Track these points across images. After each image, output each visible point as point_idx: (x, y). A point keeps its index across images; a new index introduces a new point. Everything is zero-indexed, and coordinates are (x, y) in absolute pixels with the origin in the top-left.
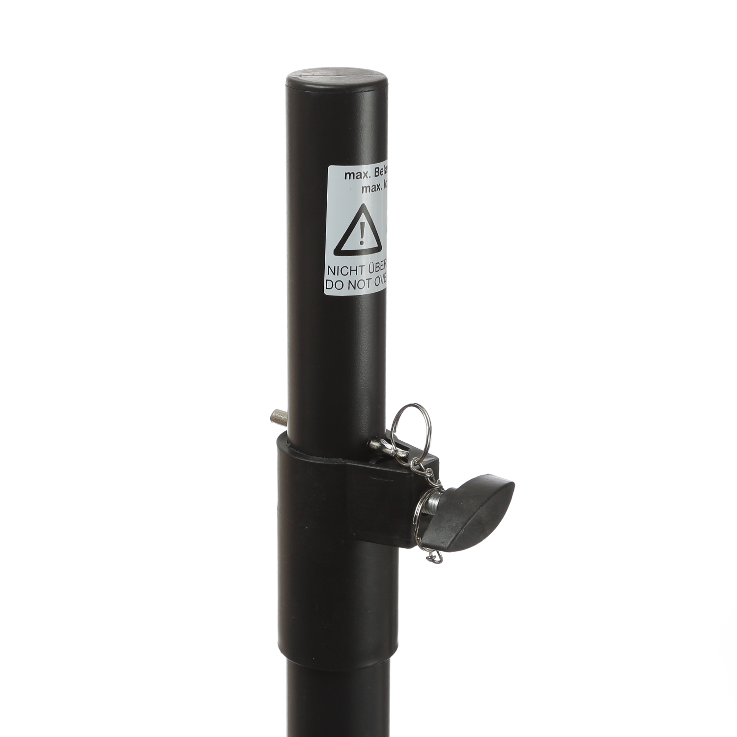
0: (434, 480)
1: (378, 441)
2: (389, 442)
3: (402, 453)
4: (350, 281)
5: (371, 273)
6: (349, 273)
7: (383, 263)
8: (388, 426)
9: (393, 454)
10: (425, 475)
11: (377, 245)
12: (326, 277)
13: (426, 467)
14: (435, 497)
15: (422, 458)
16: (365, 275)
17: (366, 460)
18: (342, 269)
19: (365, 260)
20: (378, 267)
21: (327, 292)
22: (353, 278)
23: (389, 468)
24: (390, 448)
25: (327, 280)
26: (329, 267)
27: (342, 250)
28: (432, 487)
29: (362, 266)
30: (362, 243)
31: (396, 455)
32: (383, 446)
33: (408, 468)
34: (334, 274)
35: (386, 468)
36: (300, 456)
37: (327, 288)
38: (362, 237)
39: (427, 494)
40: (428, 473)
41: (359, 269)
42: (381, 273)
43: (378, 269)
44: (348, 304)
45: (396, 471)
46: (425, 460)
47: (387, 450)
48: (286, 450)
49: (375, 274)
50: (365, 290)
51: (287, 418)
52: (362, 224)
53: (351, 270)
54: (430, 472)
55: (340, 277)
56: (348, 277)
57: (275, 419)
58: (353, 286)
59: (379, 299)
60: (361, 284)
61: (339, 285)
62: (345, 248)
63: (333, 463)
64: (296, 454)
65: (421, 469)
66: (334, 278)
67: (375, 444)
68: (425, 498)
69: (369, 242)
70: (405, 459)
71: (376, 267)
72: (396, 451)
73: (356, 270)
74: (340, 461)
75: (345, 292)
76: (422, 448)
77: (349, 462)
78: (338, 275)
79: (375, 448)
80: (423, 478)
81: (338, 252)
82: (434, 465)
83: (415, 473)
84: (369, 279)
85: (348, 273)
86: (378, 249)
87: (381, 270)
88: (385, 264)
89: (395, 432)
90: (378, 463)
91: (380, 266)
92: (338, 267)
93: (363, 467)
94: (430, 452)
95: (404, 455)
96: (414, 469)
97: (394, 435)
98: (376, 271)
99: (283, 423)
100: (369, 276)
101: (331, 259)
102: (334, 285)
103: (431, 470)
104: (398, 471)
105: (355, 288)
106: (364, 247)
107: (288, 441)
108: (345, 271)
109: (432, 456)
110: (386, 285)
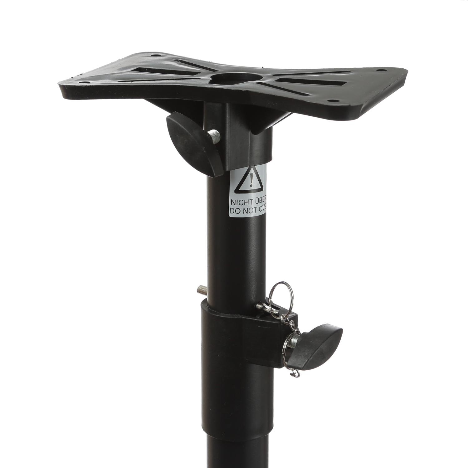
0: (295, 327)
1: (261, 304)
2: (268, 304)
3: (275, 312)
4: (244, 209)
5: (257, 204)
6: (244, 204)
7: (264, 198)
8: (267, 295)
9: (270, 312)
10: (289, 324)
11: (260, 187)
12: (230, 206)
13: (290, 319)
14: (295, 338)
15: (287, 315)
16: (253, 205)
17: (254, 316)
18: (239, 201)
19: (253, 196)
20: (261, 200)
21: (231, 215)
22: (246, 206)
23: (268, 320)
24: (268, 308)
25: (230, 208)
26: (232, 200)
27: (239, 190)
28: (294, 331)
29: (251, 200)
30: (251, 186)
31: (272, 313)
32: (264, 307)
33: (280, 320)
34: (235, 204)
35: (266, 320)
36: (214, 313)
37: (230, 213)
38: (251, 182)
39: (291, 336)
40: (291, 324)
41: (250, 201)
42: (263, 204)
43: (261, 201)
44: (243, 222)
45: (271, 322)
46: (289, 316)
47: (267, 309)
48: (206, 310)
49: (259, 205)
50: (253, 214)
51: (207, 290)
52: (252, 175)
53: (245, 202)
54: (292, 323)
55: (239, 206)
56: (243, 206)
57: (200, 291)
58: (246, 211)
59: (262, 219)
60: (251, 211)
61: (238, 211)
62: (241, 189)
63: (234, 318)
64: (212, 312)
65: (287, 321)
66: (235, 207)
67: (259, 306)
68: (289, 338)
69: (255, 185)
70: (277, 315)
71: (260, 200)
72: (272, 310)
73: (248, 202)
74: (238, 316)
75: (242, 215)
76: (288, 309)
77: (244, 317)
78: (237, 205)
79: (259, 308)
80: (288, 326)
81: (237, 191)
82: (295, 318)
83: (283, 324)
84: (256, 207)
85: (243, 204)
86: (261, 189)
87: (263, 202)
89: (271, 298)
90: (262, 317)
91: (262, 200)
92: (237, 200)
93: (252, 320)
94: (292, 311)
95: (276, 313)
96: (283, 321)
97: (271, 300)
98: (260, 203)
99: (205, 293)
100: (256, 205)
101: (233, 196)
102: (235, 211)
103: (293, 322)
104: (273, 322)
105: (247, 213)
106: (253, 188)
107: (208, 304)
108: (241, 202)
109: (294, 313)
110: (266, 211)
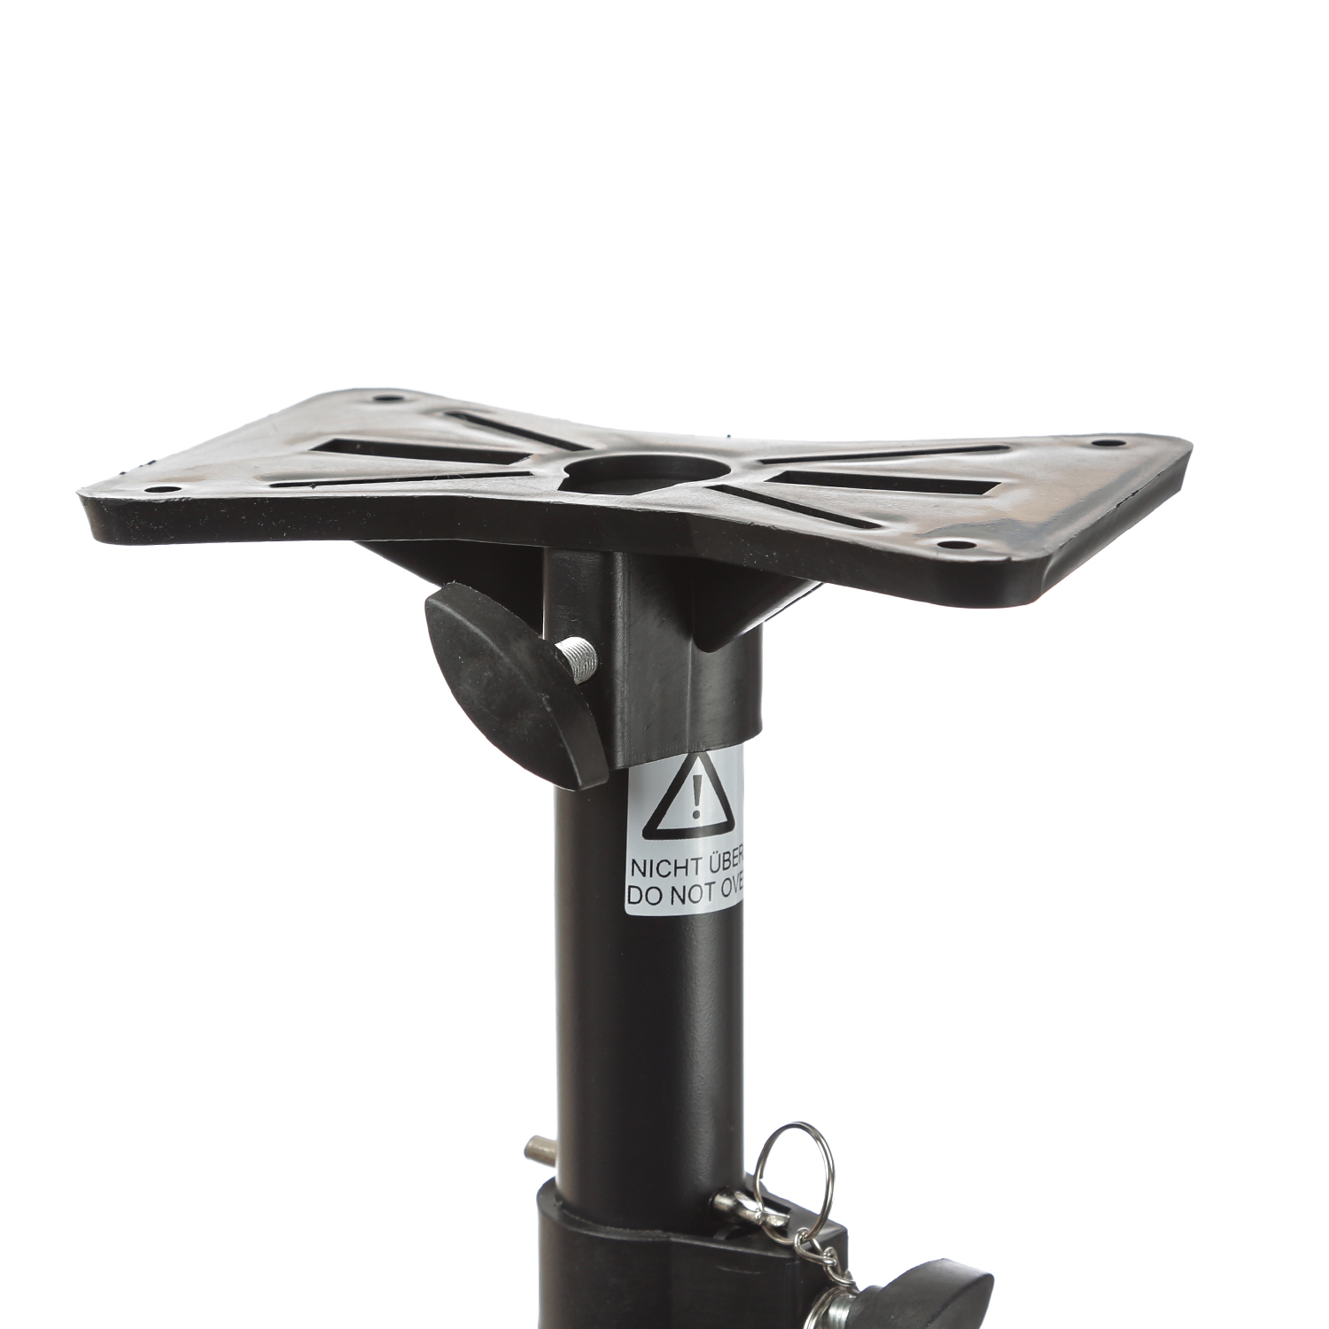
0: (839, 1270)
1: (730, 1194)
2: (751, 1196)
3: (776, 1219)
4: (674, 889)
5: (714, 872)
6: (673, 873)
7: (736, 853)
8: (749, 1166)
9: (758, 1220)
10: (821, 1261)
11: (724, 819)
12: (629, 880)
13: (824, 1245)
14: (843, 1303)
15: (816, 1229)
16: (704, 876)
17: (707, 1233)
18: (658, 865)
19: (703, 847)
20: (728, 860)
21: (630, 910)
22: (680, 881)
23: (753, 1248)
24: (752, 1208)
25: (630, 887)
26: (634, 862)
27: (658, 828)
28: (836, 1284)
29: (697, 859)
30: (696, 815)
31: (765, 1223)
32: (739, 1205)
33: (790, 1248)
34: (644, 874)
35: (747, 1246)
36: (580, 1225)
37: (630, 902)
38: (697, 804)
39: (827, 1298)
40: (828, 1258)
41: (692, 865)
42: (733, 872)
43: (727, 864)
44: (672, 931)
45: (764, 1253)
46: (823, 1232)
47: (748, 1213)
48: (555, 1214)
49: (722, 874)
50: (704, 905)
51: (555, 1151)
52: (697, 779)
53: (676, 868)
54: (832, 1256)
55: (656, 880)
56: (671, 881)
57: (532, 1153)
58: (679, 897)
59: (730, 921)
60: (696, 894)
61: (654, 896)
62: (664, 825)
63: (645, 1240)
64: (572, 1222)
65: (813, 1250)
66: (644, 883)
67: (724, 1201)
68: (823, 1304)
69: (710, 812)
70: (782, 1231)
71: (724, 861)
72: (765, 1215)
73: (686, 867)
74: (657, 1235)
75: (666, 909)
76: (817, 1210)
77: (675, 1237)
78: (651, 876)
79: (725, 1208)
80: (818, 1267)
81: (651, 832)
82: (839, 1241)
83: (803, 1259)
84: (710, 884)
85: (670, 873)
86: (728, 826)
87: (734, 865)
88: (741, 853)
89: (761, 1177)
90: (731, 1238)
91: (731, 859)
92: (652, 861)
93: (700, 1246)
94: (831, 1217)
95: (779, 1223)
96: (801, 1250)
97: (761, 1183)
98: (724, 869)
99: (548, 1160)
100: (710, 877)
101: (637, 848)
102: (644, 895)
103: (833, 1252)
104: (770, 1254)
105: (683, 901)
106: (700, 823)
107: (559, 1197)
108: (664, 869)
109: (833, 1224)
110: (742, 894)
